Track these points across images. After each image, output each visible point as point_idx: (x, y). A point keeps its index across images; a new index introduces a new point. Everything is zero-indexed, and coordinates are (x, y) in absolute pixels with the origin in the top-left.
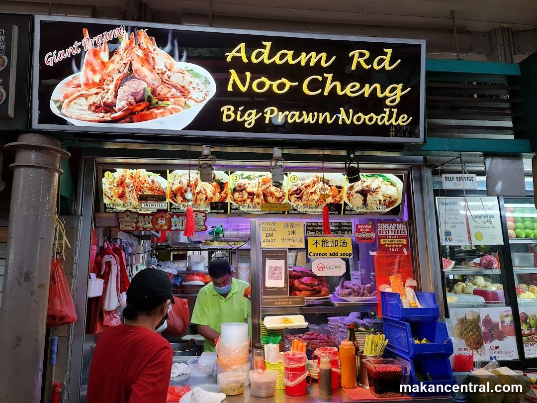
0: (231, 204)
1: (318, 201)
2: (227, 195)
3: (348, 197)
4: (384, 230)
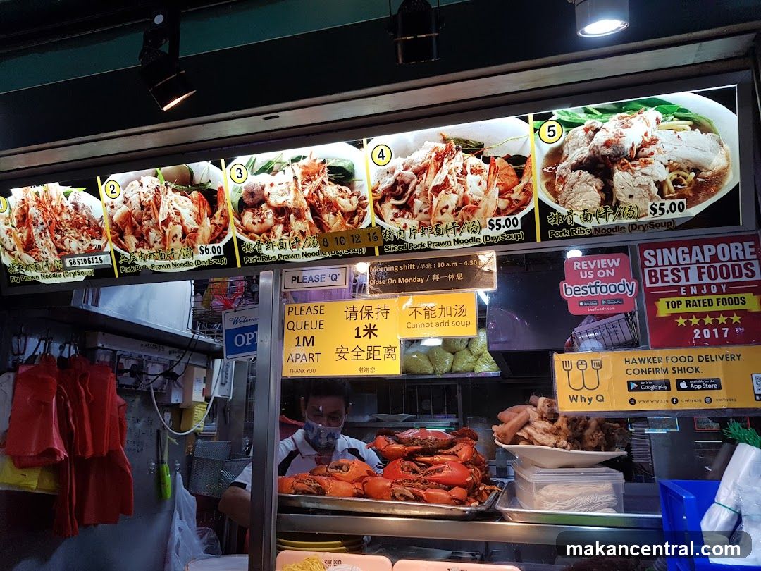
0: (240, 242)
1: (458, 209)
2: (227, 219)
3: (550, 186)
4: (670, 268)
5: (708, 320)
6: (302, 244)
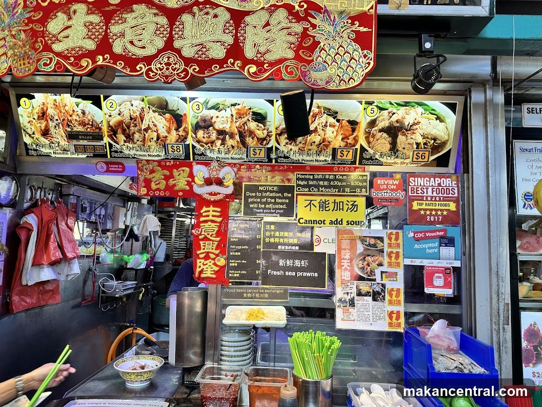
0: (194, 147)
1: (320, 144)
2: (187, 134)
3: (367, 138)
4: (420, 187)
5: (434, 213)
6: (232, 152)
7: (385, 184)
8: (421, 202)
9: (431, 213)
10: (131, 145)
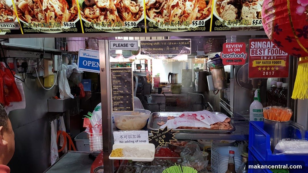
1: (181, 16)
2: (77, 11)
3: (218, 9)
4: (259, 49)
5: (268, 69)
6: (113, 25)
7: (231, 48)
8: (259, 61)
9: (266, 69)
10: (37, 23)
